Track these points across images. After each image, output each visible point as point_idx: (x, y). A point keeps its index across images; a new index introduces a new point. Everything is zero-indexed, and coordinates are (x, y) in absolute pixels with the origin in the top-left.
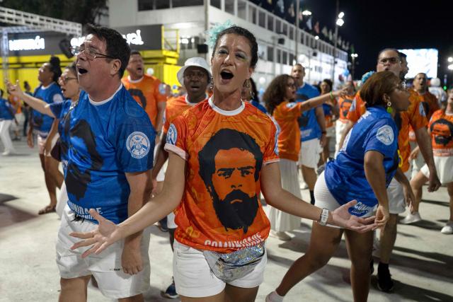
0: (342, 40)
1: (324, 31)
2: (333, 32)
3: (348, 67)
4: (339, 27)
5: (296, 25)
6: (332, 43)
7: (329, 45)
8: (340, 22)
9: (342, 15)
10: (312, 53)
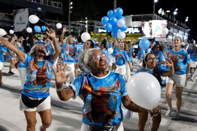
0: (187, 26)
1: (181, 24)
2: (184, 23)
3: (188, 36)
4: (186, 22)
5: (173, 23)
6: (184, 28)
7: (182, 28)
8: (187, 20)
9: (187, 18)
10: (177, 31)
